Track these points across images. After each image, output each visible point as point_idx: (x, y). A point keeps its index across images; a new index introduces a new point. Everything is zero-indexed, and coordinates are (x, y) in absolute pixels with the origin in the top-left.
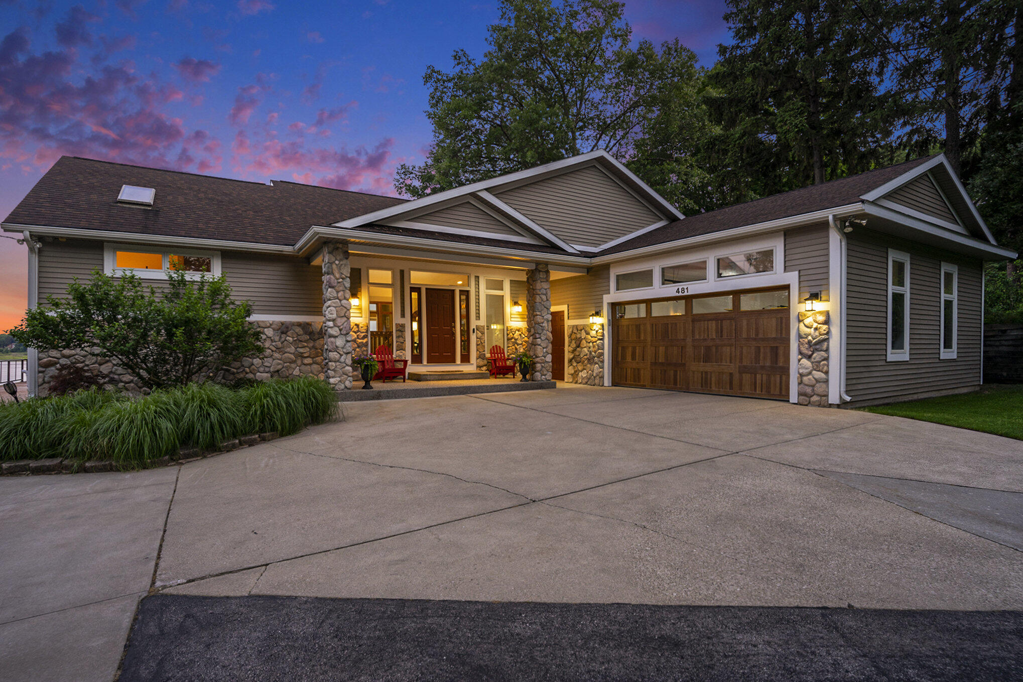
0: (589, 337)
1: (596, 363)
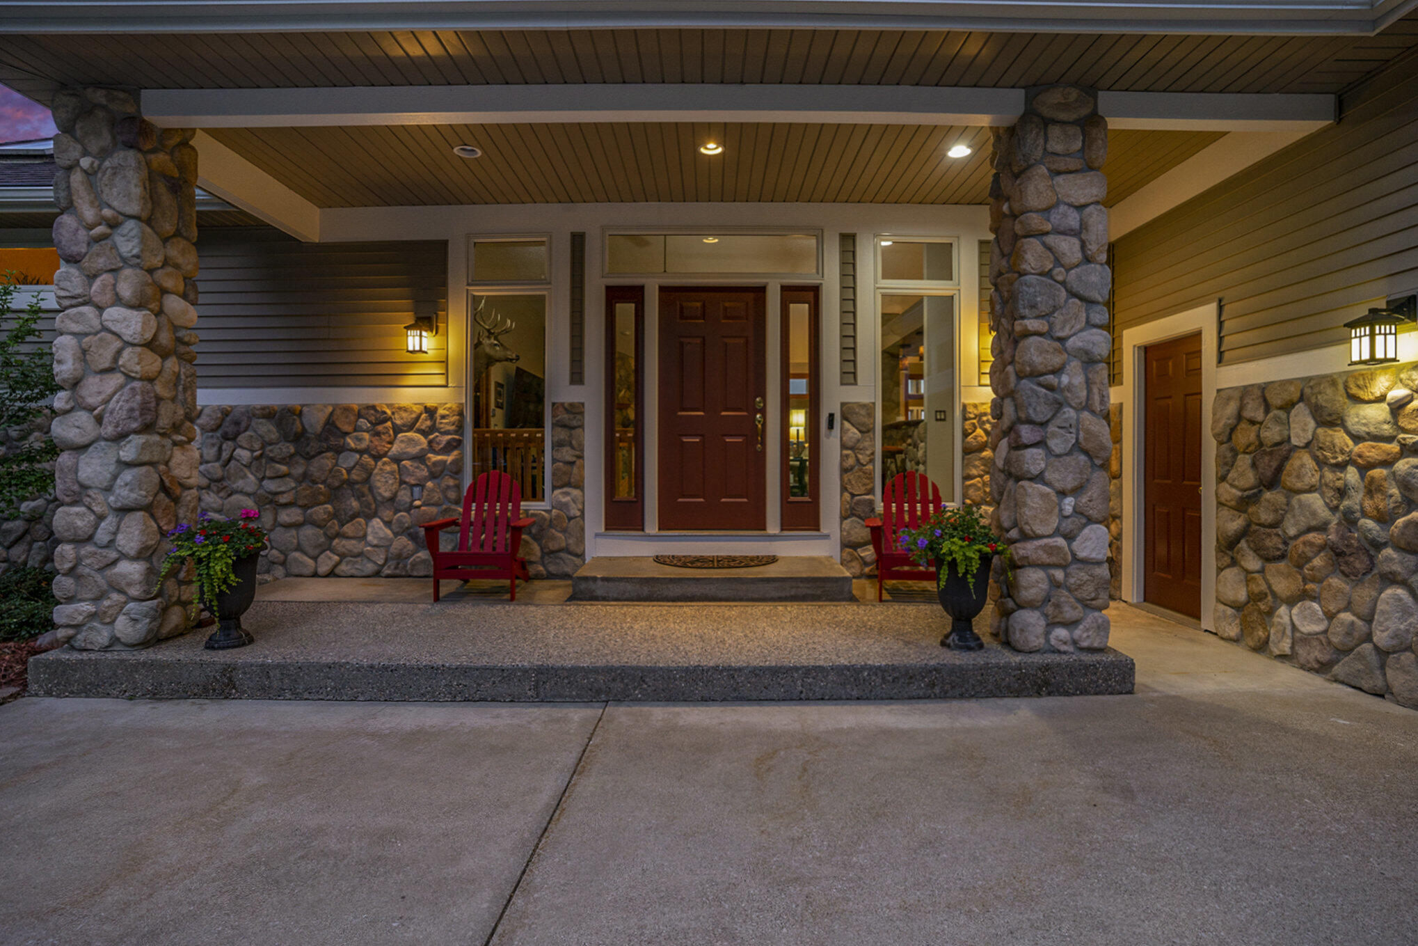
0: (1340, 438)
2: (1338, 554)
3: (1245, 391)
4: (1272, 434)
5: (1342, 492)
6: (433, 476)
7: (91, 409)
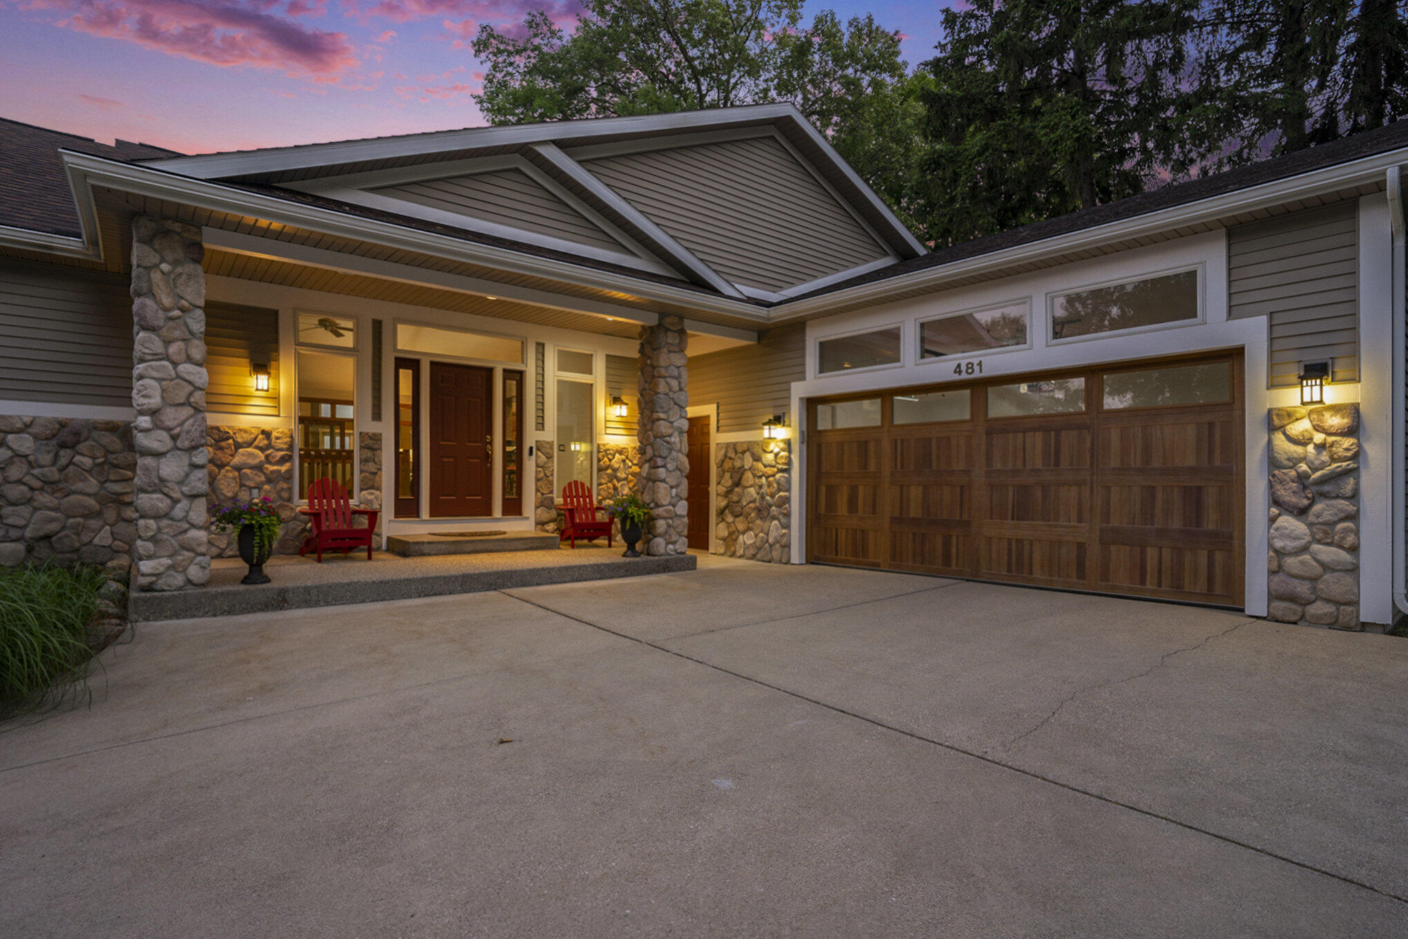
0: (760, 466)
1: (774, 518)
2: (759, 510)
3: (728, 445)
4: (738, 464)
5: (761, 487)
6: (269, 481)
7: (168, 429)
